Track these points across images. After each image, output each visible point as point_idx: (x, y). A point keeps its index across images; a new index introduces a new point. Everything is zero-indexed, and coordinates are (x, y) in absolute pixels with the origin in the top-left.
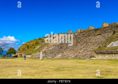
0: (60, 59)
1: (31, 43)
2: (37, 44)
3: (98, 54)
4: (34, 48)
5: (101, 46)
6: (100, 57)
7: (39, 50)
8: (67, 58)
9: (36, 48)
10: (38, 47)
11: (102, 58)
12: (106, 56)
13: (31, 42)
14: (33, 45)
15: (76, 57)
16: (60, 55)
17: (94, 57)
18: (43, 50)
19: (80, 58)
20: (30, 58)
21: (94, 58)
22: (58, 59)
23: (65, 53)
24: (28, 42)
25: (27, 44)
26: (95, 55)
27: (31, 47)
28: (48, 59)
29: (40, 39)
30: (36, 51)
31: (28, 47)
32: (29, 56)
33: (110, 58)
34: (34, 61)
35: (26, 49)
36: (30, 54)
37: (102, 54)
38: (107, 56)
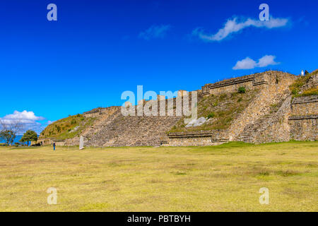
0: (113, 147)
1: (63, 123)
2: (74, 123)
3: (172, 138)
4: (69, 130)
5: (177, 126)
6: (176, 142)
7: (78, 134)
8: (124, 146)
9: (72, 131)
10: (76, 129)
13: (63, 120)
14: (67, 126)
15: (139, 143)
16: (112, 142)
17: (166, 142)
18: (85, 134)
19: (144, 145)
20: (63, 147)
21: (167, 145)
22: (109, 147)
23: (120, 138)
24: (58, 121)
25: (57, 124)
26: (167, 139)
27: (63, 129)
28: (93, 147)
29: (78, 116)
30: (72, 136)
31: (59, 129)
32: (61, 144)
34: (70, 152)
35: (56, 132)
36: (63, 141)
37: (179, 138)
38: (186, 141)
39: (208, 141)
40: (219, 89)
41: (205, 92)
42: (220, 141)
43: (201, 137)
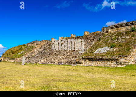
0: (43, 64)
1: (15, 49)
2: (21, 49)
3: (85, 60)
4: (18, 53)
6: (88, 63)
7: (22, 55)
8: (51, 64)
9: (20, 53)
10: (22, 52)
11: (90, 65)
12: (95, 63)
13: (15, 47)
14: (17, 51)
15: (61, 62)
16: (43, 61)
17: (80, 63)
18: (27, 56)
19: (64, 64)
20: (13, 63)
21: (81, 65)
22: (41, 64)
23: (48, 59)
24: (13, 48)
25: (12, 49)
26: (82, 61)
27: (15, 52)
28: (31, 64)
29: (24, 45)
30: (20, 56)
31: (12, 52)
32: (13, 61)
33: (99, 65)
34: (16, 67)
35: (11, 54)
36: (14, 59)
37: (90, 60)
39: (113, 64)
40: (115, 30)
41: (105, 31)
42: (124, 63)
43: (107, 60)
